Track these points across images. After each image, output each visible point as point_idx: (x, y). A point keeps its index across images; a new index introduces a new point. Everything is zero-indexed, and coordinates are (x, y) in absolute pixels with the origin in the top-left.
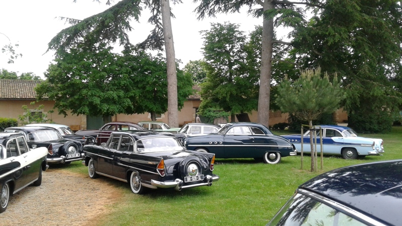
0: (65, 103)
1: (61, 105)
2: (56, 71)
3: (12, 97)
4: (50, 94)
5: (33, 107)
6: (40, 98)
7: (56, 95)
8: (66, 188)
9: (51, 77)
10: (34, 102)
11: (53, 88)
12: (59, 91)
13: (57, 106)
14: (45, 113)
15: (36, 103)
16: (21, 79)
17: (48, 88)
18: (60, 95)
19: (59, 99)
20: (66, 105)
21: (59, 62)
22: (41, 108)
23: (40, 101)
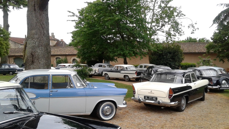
0: (223, 55)
1: (221, 56)
2: (218, 36)
3: (194, 51)
4: (214, 50)
5: (204, 57)
6: (208, 52)
7: (218, 50)
8: (219, 104)
9: (215, 39)
10: (205, 54)
11: (216, 46)
12: (219, 48)
13: (218, 56)
14: (211, 61)
15: (206, 55)
16: (199, 42)
17: (213, 46)
18: (221, 50)
19: (220, 52)
20: (224, 56)
21: (219, 31)
22: (209, 58)
23: (208, 53)
